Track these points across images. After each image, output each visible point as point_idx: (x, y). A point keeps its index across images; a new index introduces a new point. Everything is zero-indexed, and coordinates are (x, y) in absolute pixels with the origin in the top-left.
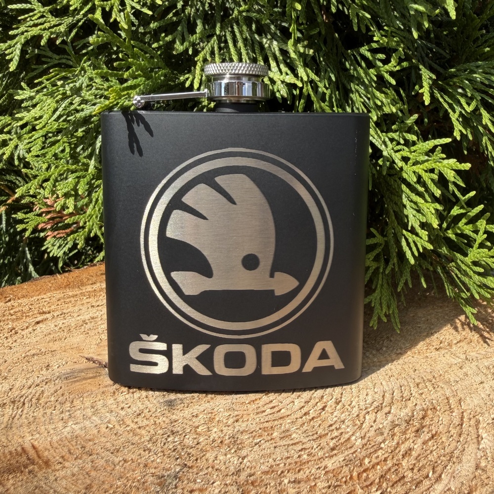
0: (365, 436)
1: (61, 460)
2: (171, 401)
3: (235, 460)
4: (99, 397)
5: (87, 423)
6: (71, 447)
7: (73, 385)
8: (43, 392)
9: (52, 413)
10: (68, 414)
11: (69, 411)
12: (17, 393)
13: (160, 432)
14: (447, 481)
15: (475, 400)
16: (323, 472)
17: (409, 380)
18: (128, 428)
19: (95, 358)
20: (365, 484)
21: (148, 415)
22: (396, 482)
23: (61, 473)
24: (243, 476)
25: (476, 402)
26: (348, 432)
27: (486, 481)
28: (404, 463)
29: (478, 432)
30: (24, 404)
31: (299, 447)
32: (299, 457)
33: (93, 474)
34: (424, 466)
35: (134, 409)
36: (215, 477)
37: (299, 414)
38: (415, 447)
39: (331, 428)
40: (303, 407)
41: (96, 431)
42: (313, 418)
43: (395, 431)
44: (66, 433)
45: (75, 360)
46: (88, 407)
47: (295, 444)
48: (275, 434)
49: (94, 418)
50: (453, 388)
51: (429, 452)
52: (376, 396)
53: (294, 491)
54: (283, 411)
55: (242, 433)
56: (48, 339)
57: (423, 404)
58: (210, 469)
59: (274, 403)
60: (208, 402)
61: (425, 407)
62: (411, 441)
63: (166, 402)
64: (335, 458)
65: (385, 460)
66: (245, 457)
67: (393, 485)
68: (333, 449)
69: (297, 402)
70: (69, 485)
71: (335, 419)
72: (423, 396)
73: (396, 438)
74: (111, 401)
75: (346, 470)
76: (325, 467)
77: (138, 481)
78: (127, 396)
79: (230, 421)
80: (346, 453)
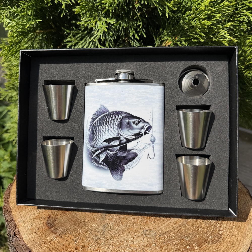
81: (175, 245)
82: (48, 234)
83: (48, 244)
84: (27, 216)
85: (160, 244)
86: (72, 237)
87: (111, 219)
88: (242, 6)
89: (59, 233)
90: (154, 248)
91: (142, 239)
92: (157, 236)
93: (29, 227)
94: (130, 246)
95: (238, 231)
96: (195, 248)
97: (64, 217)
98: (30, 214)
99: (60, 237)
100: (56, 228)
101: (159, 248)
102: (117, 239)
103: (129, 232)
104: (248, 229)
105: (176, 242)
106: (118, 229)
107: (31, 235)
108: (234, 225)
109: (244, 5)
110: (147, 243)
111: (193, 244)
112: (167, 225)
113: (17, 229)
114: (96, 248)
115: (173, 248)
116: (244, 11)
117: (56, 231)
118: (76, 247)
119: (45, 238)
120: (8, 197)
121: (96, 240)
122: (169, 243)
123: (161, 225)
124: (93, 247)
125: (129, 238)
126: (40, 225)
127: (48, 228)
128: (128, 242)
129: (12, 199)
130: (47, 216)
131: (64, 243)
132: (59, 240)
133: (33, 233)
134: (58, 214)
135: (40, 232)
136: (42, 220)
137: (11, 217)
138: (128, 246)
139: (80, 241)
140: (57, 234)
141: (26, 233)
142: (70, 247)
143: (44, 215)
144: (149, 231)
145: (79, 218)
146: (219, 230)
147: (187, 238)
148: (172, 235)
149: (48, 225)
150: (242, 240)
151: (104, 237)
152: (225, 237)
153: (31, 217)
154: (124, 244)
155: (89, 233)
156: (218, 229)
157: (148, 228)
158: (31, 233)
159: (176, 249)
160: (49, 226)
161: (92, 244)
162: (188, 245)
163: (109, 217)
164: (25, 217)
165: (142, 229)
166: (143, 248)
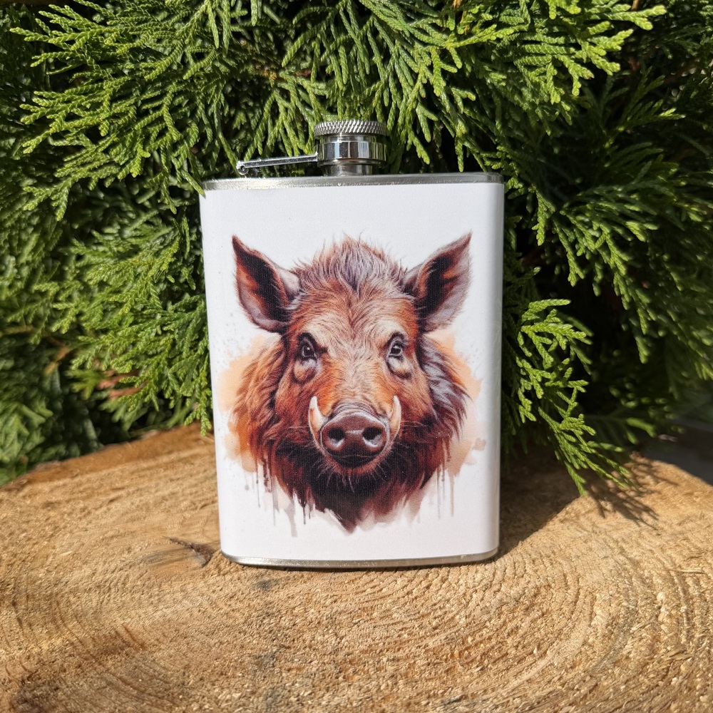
0: (470, 615)
1: (156, 642)
2: (265, 583)
3: (333, 641)
4: (188, 580)
5: (179, 606)
6: (165, 631)
7: (159, 568)
8: (128, 576)
9: (140, 598)
10: (157, 598)
11: (158, 595)
12: (101, 578)
13: (255, 614)
14: (551, 657)
15: (595, 577)
16: (424, 650)
17: (525, 556)
18: (222, 611)
19: (180, 538)
20: (466, 661)
21: (242, 597)
22: (499, 659)
23: (159, 654)
24: (341, 656)
25: (596, 578)
26: (452, 611)
27: (591, 656)
28: (509, 641)
29: (592, 609)
30: (110, 589)
31: (400, 627)
32: (399, 636)
33: (190, 655)
34: (529, 644)
35: (227, 592)
36: (312, 656)
37: (401, 594)
38: (523, 625)
39: (434, 608)
40: (406, 586)
41: (188, 615)
42: (416, 598)
43: (503, 609)
44: (157, 617)
45: (157, 542)
46: (177, 591)
47: (395, 624)
48: (375, 614)
49: (185, 601)
50: (572, 564)
51: (536, 629)
52: (487, 573)
53: (393, 668)
54: (384, 590)
55: (340, 613)
56: (125, 518)
57: (537, 580)
58: (307, 649)
59: (376, 582)
60: (305, 582)
61: (538, 584)
62: (519, 619)
63: (260, 583)
64: (436, 637)
65: (490, 638)
66: (343, 637)
67: (495, 662)
68: (435, 628)
69: (399, 581)
70: (167, 665)
71: (439, 598)
72: (539, 573)
73: (503, 617)
74: (201, 584)
75: (447, 648)
76: (427, 646)
77: (236, 661)
78: (218, 578)
79: (329, 601)
80: (449, 632)
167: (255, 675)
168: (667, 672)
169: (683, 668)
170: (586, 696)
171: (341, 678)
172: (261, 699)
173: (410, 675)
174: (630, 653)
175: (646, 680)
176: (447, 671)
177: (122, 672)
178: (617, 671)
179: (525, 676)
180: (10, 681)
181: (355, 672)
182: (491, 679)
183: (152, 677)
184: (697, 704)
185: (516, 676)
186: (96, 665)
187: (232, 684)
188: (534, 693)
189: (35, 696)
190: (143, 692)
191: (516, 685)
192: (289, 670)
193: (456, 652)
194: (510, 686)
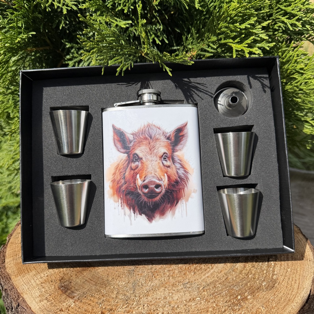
81: (224, 297)
82: (63, 300)
83: (66, 311)
84: (33, 281)
85: (206, 297)
86: (95, 300)
87: (141, 274)
88: (277, 11)
89: (78, 297)
90: (199, 302)
91: (182, 293)
92: (201, 289)
93: (38, 294)
94: (170, 303)
95: (294, 273)
96: (248, 298)
97: (80, 278)
98: (36, 279)
99: (79, 301)
100: (72, 291)
101: (205, 302)
102: (153, 297)
103: (166, 287)
104: (305, 271)
105: (224, 293)
106: (152, 285)
107: (42, 302)
108: (289, 268)
109: (279, 10)
110: (190, 297)
111: (245, 293)
112: (210, 275)
113: (21, 298)
114: (128, 309)
115: (221, 300)
116: (280, 17)
117: (73, 295)
118: (102, 312)
119: (60, 304)
120: (2, 261)
121: (127, 301)
122: (216, 295)
123: (203, 276)
124: (123, 309)
125: (167, 294)
126: (51, 290)
127: (61, 292)
128: (166, 298)
129: (9, 263)
130: (59, 279)
131: (85, 307)
132: (79, 305)
133: (44, 301)
134: (72, 274)
135: (53, 298)
136: (52, 284)
137: (11, 285)
138: (167, 303)
139: (106, 303)
140: (75, 298)
141: (34, 301)
142: (94, 312)
143: (54, 278)
144: (189, 284)
145: (100, 277)
146: (273, 275)
147: (236, 287)
148: (218, 285)
149: (61, 288)
150: (300, 283)
151: (135, 296)
152: (281, 281)
153: (37, 281)
154: (162, 302)
155: (115, 293)
156: (271, 274)
157: (188, 280)
158: (40, 301)
159: (226, 301)
160: (62, 290)
161: (122, 305)
162: (240, 294)
163: (137, 272)
164: (29, 282)
165: (181, 282)
166: (186, 303)
167: (128, 277)
168: (248, 273)
169: (253, 272)
170: (224, 281)
171: (153, 277)
172: (131, 284)
173: (173, 275)
174: (238, 267)
175: (242, 276)
176: (184, 274)
177: (89, 276)
178: (234, 273)
179: (207, 275)
180: (56, 280)
181: (157, 275)
182: (197, 277)
183: (99, 278)
184: (255, 283)
185: (204, 275)
186: (81, 274)
187: (122, 280)
188: (209, 280)
189: (65, 285)
190: (97, 283)
191: (204, 278)
192: (138, 275)
193: (187, 268)
194: (202, 279)
